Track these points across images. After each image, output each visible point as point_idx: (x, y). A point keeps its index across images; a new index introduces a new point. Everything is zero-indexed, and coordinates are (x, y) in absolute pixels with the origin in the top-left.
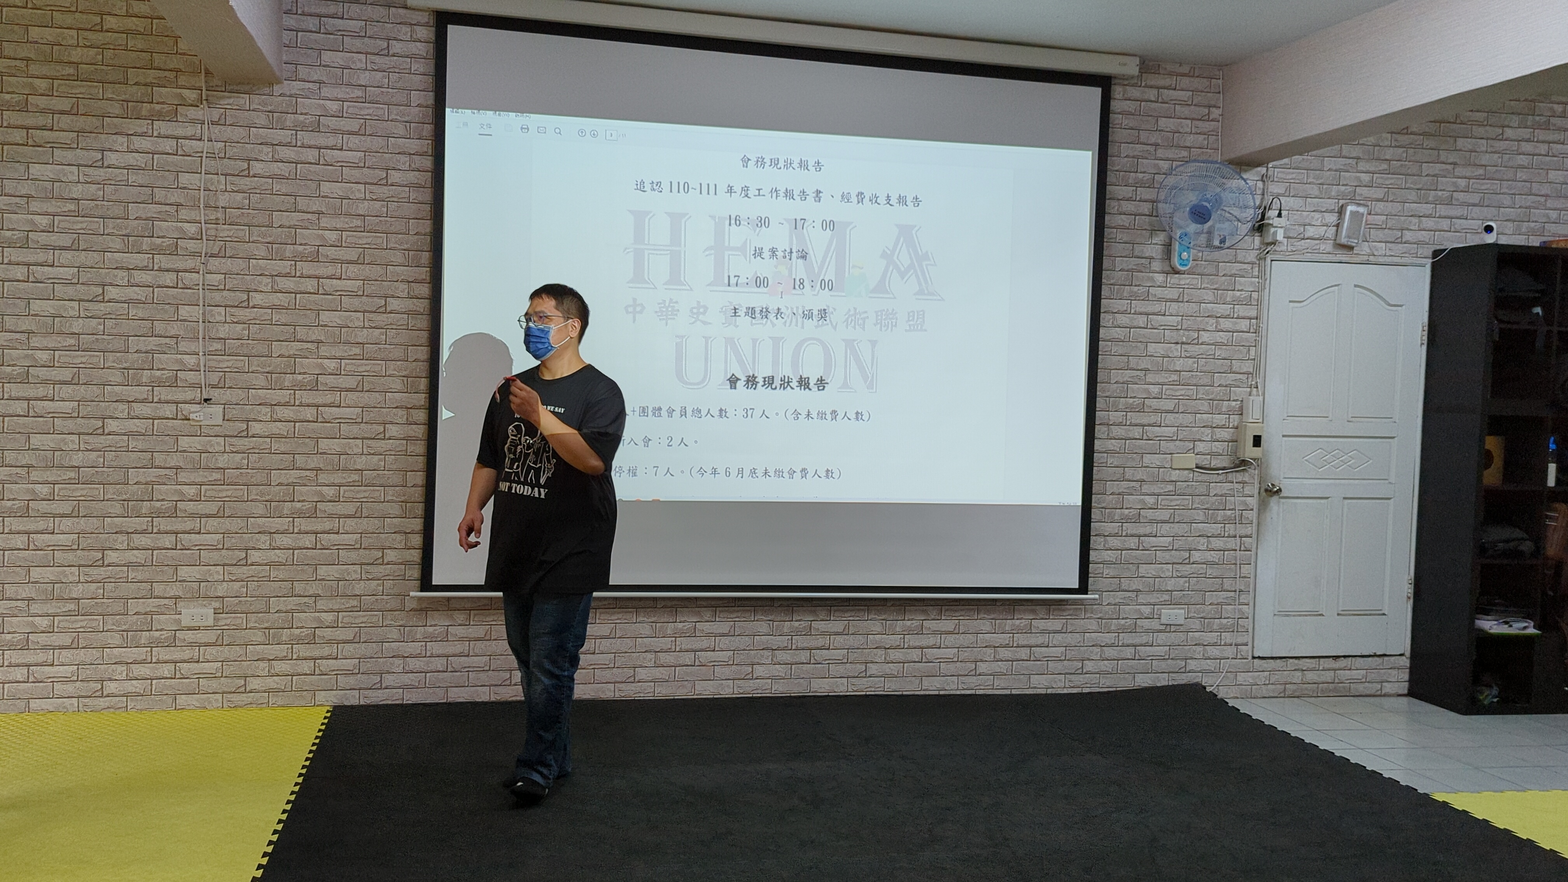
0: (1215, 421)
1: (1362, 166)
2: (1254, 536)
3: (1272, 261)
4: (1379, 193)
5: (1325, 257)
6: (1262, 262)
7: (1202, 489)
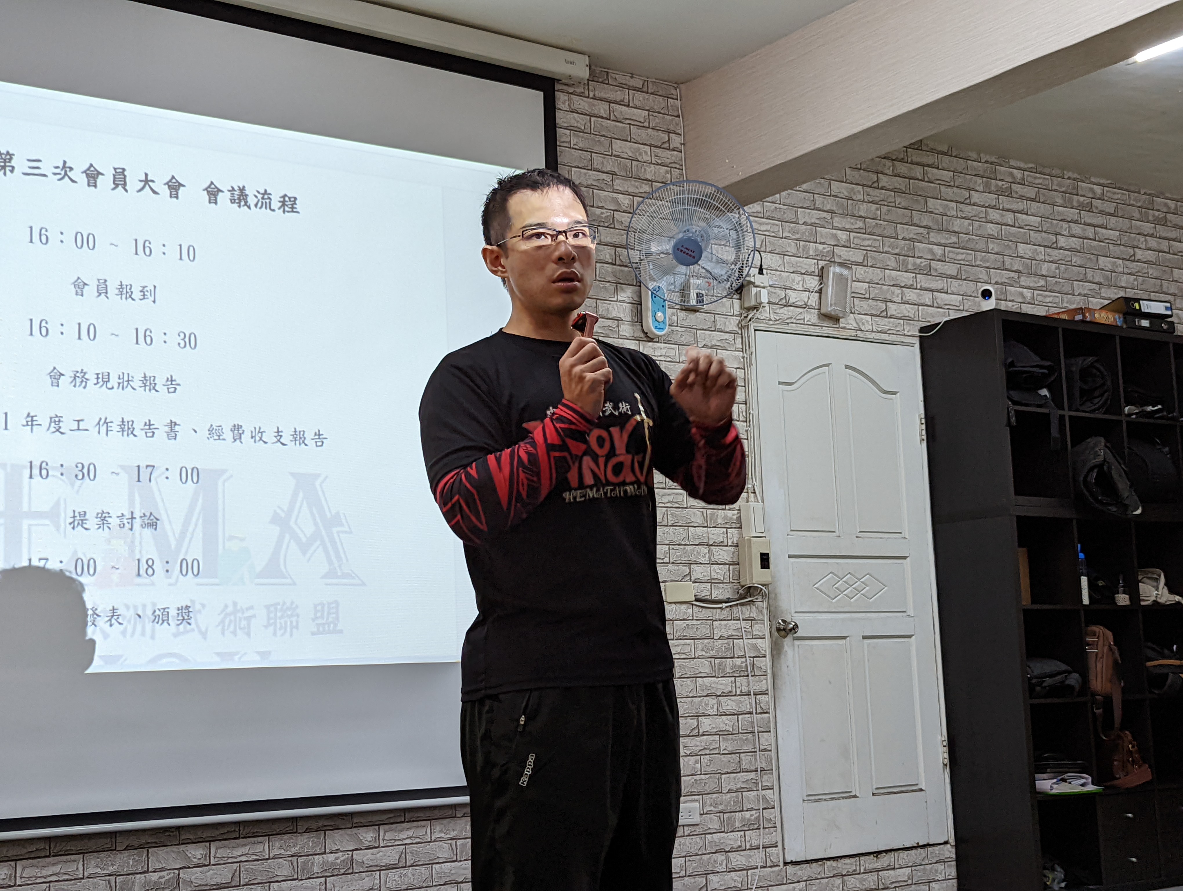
0: (711, 536)
1: (838, 221)
2: (771, 692)
3: (755, 330)
4: (857, 256)
5: (812, 330)
6: (745, 332)
7: (704, 630)
